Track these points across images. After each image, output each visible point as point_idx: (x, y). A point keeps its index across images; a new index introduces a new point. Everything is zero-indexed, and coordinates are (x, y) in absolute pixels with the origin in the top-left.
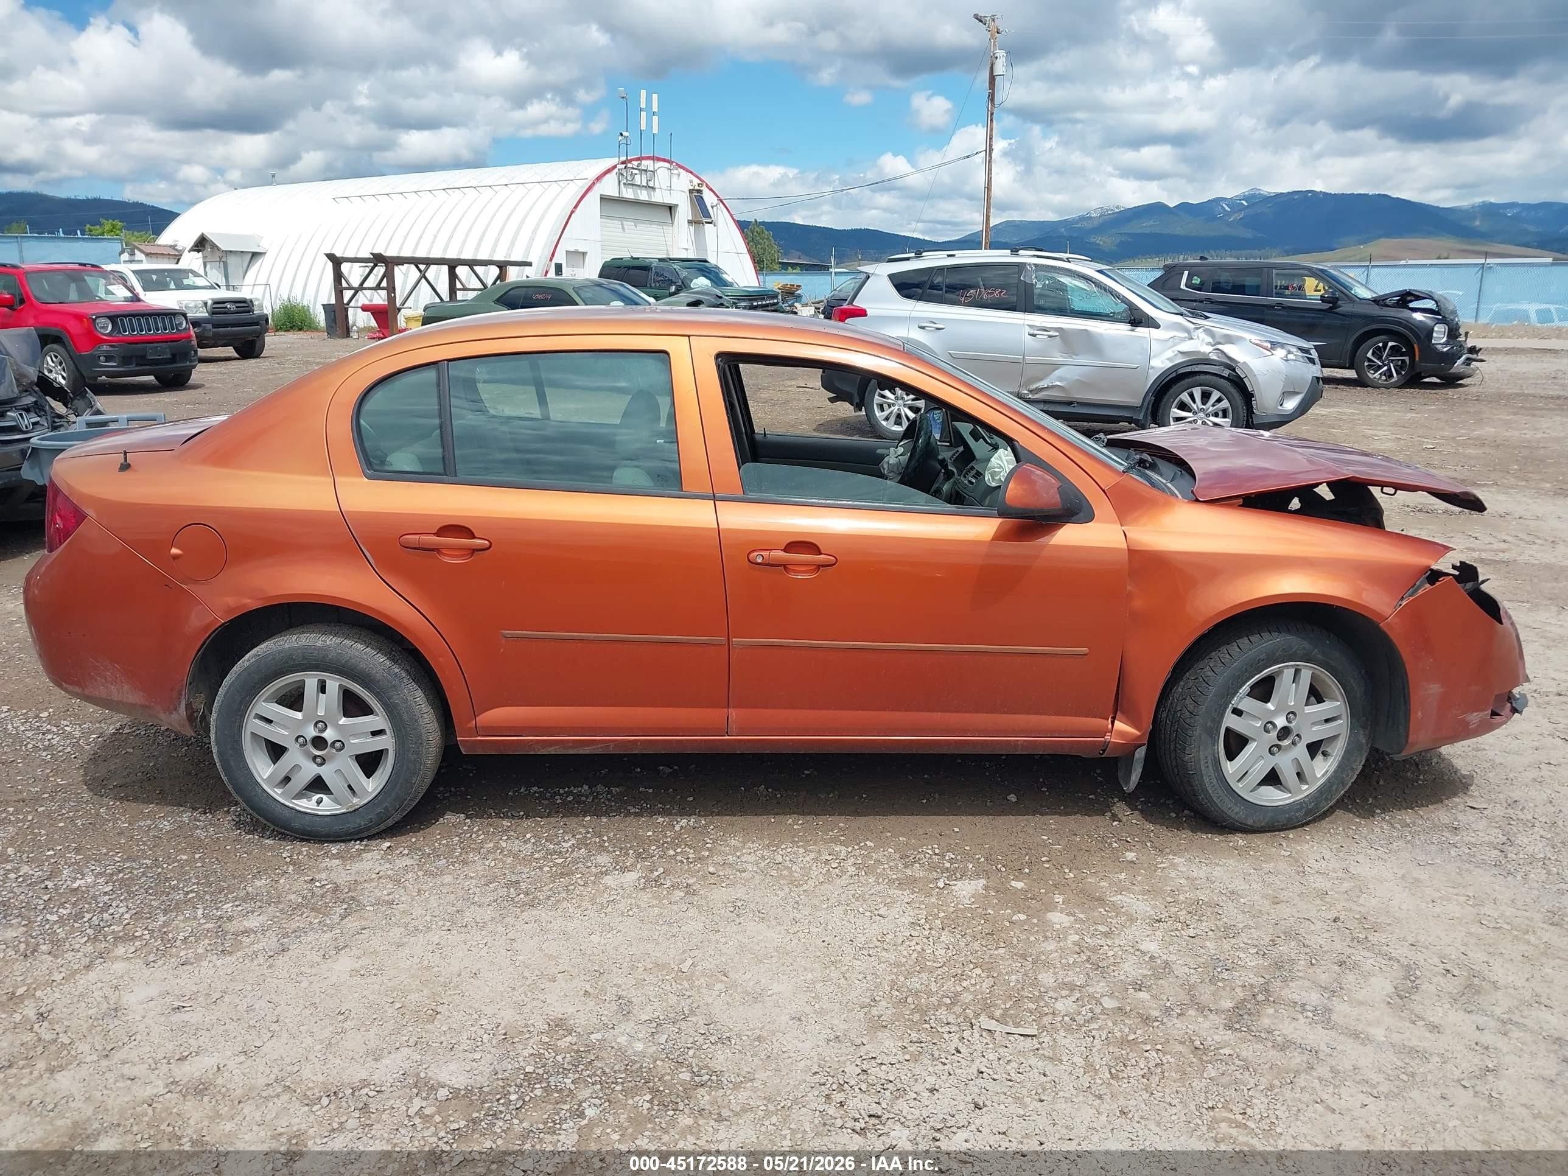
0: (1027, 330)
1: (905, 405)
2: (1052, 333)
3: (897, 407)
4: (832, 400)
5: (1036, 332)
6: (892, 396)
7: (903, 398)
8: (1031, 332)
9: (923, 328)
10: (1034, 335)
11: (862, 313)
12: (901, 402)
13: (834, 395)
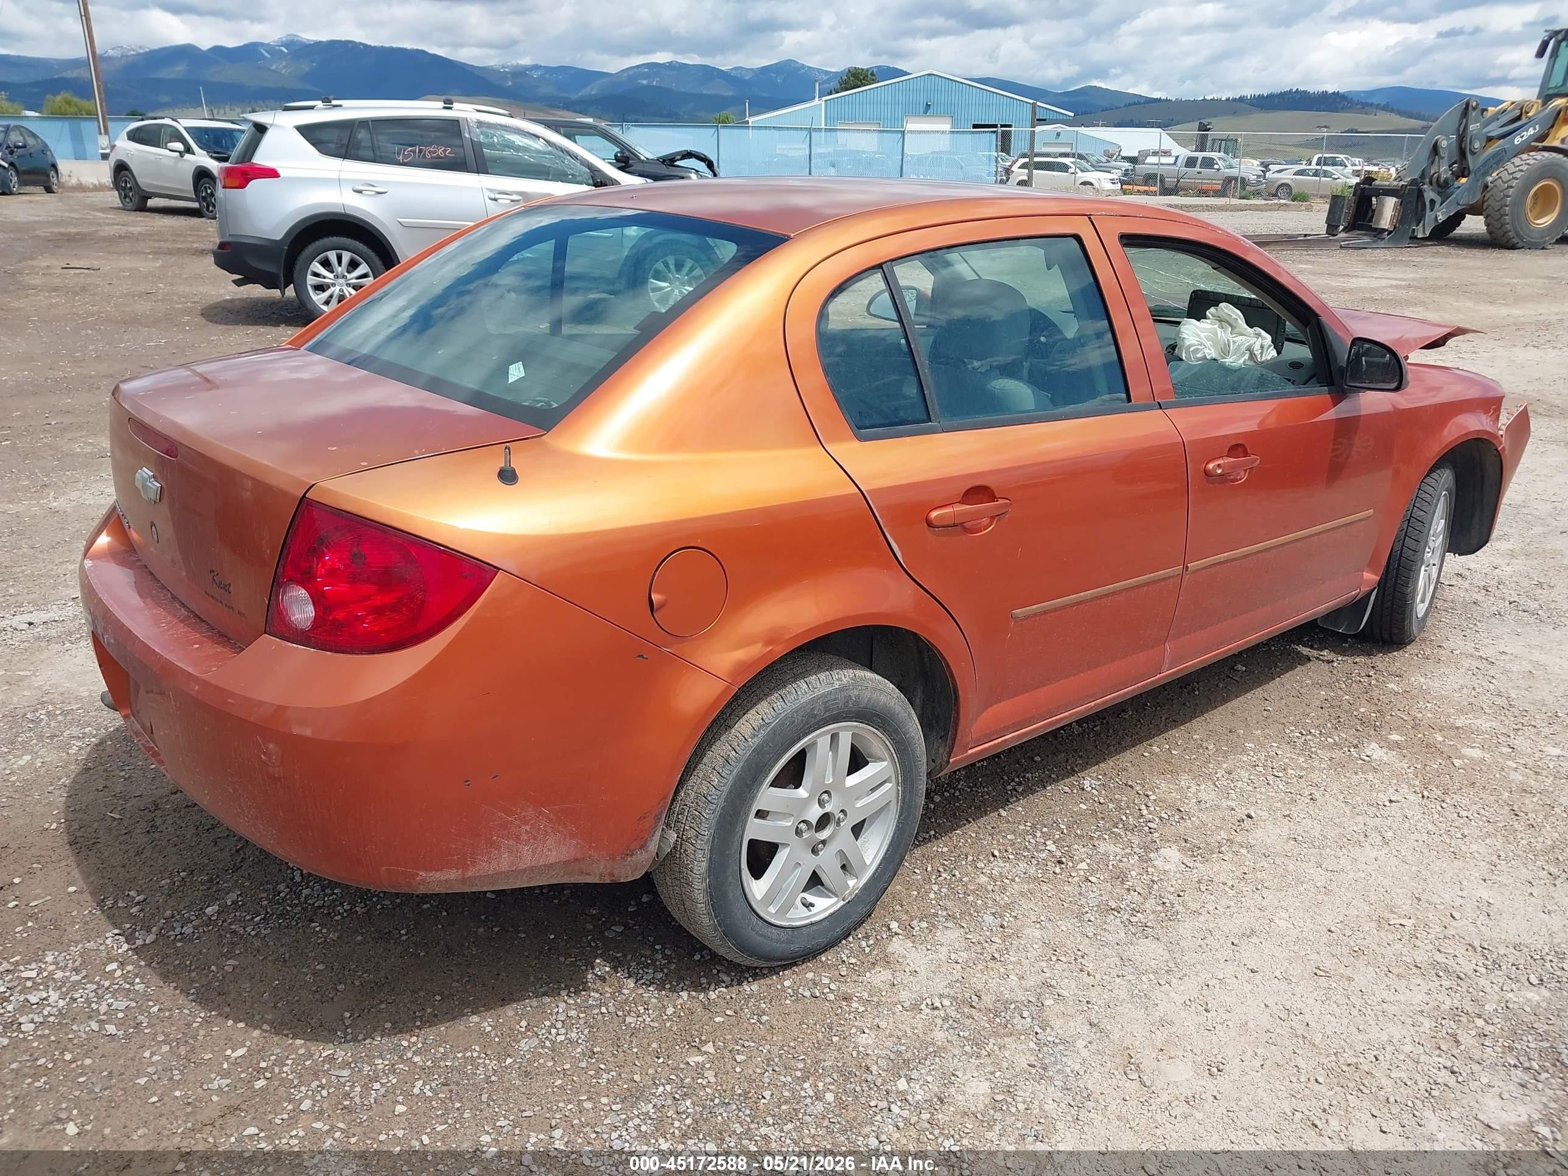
0: (487, 194)
1: (348, 285)
2: (515, 197)
3: (337, 288)
4: (238, 283)
5: (497, 196)
6: (331, 276)
7: (344, 277)
8: (493, 196)
9: (360, 192)
10: (495, 200)
11: (272, 173)
12: (342, 281)
13: (241, 277)
